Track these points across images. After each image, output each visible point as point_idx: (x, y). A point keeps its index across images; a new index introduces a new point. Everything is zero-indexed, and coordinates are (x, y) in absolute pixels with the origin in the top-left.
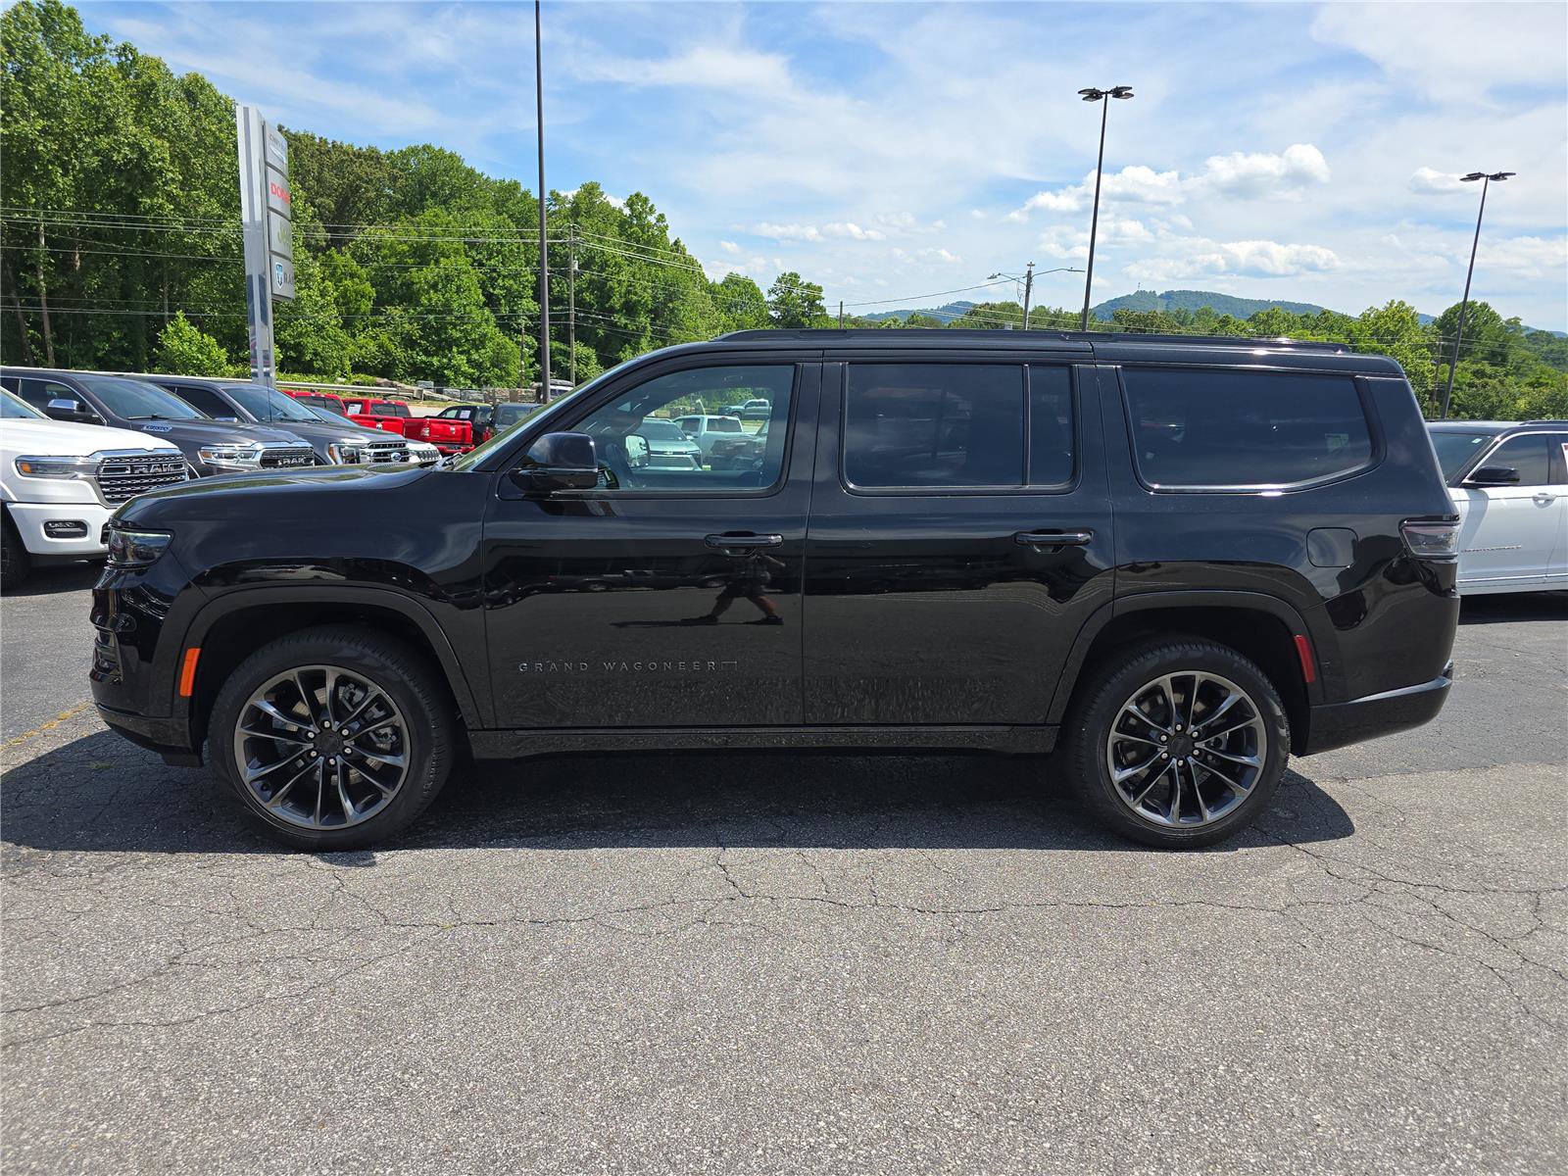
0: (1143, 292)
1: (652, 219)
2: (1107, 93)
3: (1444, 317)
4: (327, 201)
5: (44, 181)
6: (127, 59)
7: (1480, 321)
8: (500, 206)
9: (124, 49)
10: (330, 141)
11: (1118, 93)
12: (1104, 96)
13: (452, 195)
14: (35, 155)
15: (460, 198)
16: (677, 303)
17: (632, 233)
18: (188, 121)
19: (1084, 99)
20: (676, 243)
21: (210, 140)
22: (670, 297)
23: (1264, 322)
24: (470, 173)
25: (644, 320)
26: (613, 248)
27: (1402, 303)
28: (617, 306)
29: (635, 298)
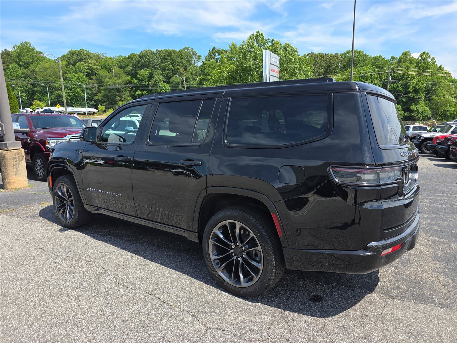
1: (429, 60)
4: (321, 70)
5: (253, 75)
6: (273, 42)
8: (373, 64)
9: (272, 41)
10: (324, 54)
13: (358, 63)
14: (251, 70)
15: (361, 63)
16: (436, 87)
17: (421, 66)
18: (284, 56)
20: (440, 67)
21: (288, 60)
22: (434, 85)
24: (365, 55)
25: (422, 95)
26: (412, 72)
28: (411, 91)
29: (418, 87)
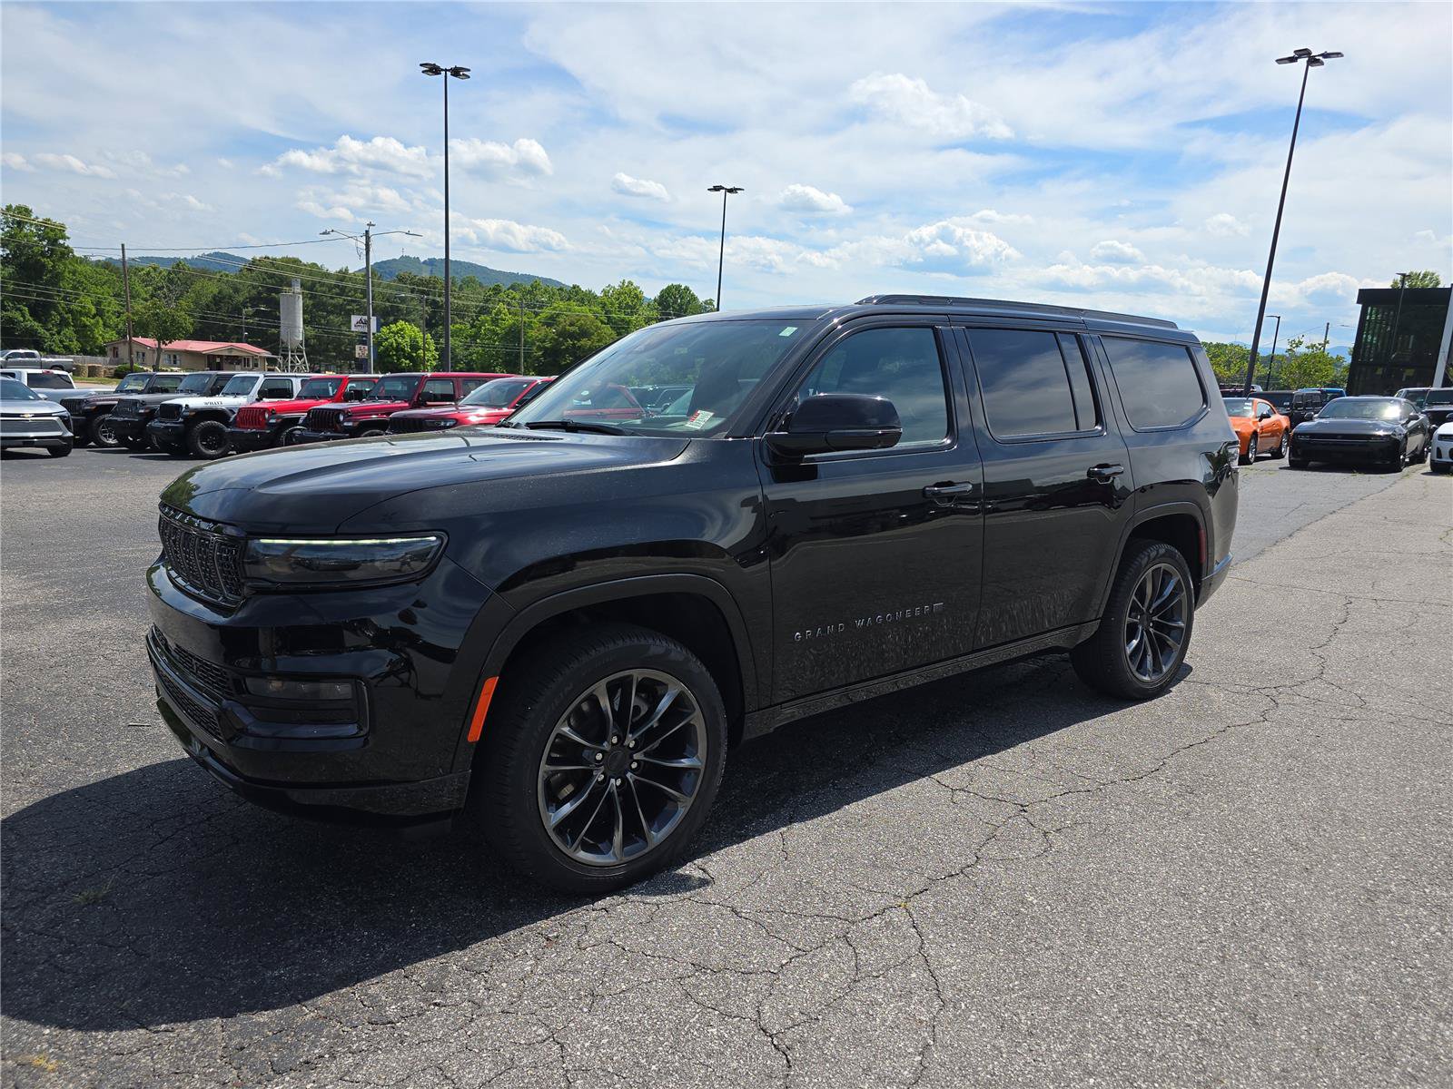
0: (407, 257)
2: (446, 70)
3: (661, 296)
7: (685, 301)
11: (456, 72)
12: (443, 73)
19: (423, 72)
23: (530, 292)
27: (631, 283)
